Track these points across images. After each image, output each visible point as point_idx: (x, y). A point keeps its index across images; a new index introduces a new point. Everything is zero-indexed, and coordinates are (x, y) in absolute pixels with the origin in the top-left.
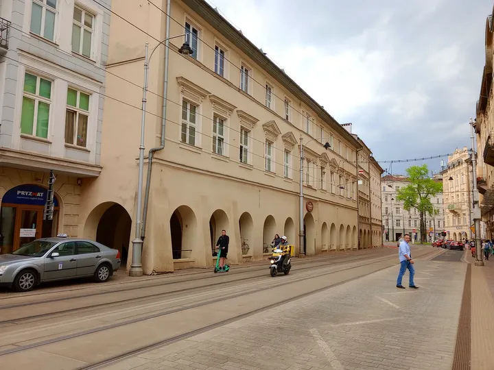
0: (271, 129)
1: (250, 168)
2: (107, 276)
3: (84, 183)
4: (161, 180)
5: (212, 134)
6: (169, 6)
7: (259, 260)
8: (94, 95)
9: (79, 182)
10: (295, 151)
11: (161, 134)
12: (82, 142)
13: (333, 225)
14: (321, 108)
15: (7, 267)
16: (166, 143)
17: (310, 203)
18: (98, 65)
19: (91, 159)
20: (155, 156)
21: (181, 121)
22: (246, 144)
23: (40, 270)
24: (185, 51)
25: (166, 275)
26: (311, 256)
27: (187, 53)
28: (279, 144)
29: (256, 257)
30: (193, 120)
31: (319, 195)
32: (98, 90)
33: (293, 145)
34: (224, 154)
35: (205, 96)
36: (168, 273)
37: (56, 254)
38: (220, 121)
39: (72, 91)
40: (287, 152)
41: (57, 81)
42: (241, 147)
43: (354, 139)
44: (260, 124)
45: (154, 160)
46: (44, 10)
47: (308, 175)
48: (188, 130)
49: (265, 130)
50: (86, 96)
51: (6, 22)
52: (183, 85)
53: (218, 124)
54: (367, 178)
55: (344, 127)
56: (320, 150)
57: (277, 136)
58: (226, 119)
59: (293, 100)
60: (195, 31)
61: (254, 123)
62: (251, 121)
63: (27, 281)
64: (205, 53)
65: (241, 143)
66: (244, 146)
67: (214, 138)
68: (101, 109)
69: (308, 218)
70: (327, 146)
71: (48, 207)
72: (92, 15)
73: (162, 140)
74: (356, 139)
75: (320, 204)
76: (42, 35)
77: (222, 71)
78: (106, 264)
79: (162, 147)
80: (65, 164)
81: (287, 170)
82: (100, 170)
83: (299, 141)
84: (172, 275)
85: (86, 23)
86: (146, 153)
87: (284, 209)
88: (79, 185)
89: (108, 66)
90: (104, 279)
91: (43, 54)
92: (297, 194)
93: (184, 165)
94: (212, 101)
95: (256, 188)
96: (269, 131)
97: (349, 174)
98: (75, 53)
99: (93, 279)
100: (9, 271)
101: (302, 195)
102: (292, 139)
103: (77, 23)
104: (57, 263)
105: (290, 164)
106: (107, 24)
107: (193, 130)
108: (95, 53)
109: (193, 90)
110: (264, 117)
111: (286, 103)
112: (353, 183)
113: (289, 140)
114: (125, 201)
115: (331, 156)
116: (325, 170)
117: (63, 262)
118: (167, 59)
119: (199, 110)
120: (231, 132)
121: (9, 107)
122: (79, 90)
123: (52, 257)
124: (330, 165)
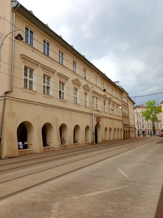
0: (76, 83)
1: (65, 102)
4: (11, 108)
5: (43, 84)
6: (14, 18)
7: (71, 147)
10: (90, 94)
11: (11, 84)
13: (110, 128)
14: (104, 74)
16: (14, 89)
17: (98, 119)
20: (8, 95)
21: (23, 77)
22: (63, 89)
24: (19, 38)
25: (13, 159)
26: (99, 144)
28: (81, 91)
29: (69, 146)
30: (31, 76)
33: (89, 91)
34: (50, 95)
35: (38, 65)
36: (15, 157)
38: (47, 78)
40: (86, 94)
42: (60, 91)
43: (119, 88)
44: (70, 80)
45: (6, 98)
47: (97, 105)
48: (28, 83)
49: (73, 83)
52: (24, 59)
53: (46, 80)
54: (126, 106)
55: (115, 83)
56: (103, 93)
57: (80, 86)
58: (51, 77)
59: (88, 69)
60: (31, 32)
61: (67, 79)
62: (65, 78)
65: (60, 89)
66: (62, 91)
67: (44, 87)
69: (97, 126)
70: (104, 90)
73: (11, 86)
74: (121, 88)
75: (103, 118)
77: (48, 53)
79: (11, 90)
81: (86, 103)
83: (91, 88)
87: (84, 122)
92: (91, 114)
93: (25, 100)
94: (42, 68)
95: (69, 111)
97: (118, 104)
101: (93, 114)
102: (88, 88)
105: (88, 100)
107: (31, 82)
109: (29, 61)
110: (72, 77)
111: (85, 70)
113: (86, 88)
115: (108, 96)
116: (105, 103)
118: (13, 45)
119: (35, 72)
120: (54, 83)
124: (108, 100)
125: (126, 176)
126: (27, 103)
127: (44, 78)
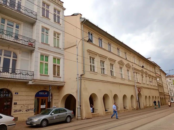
0: (121, 63)
1: (115, 78)
2: (70, 121)
3: (60, 88)
4: (85, 85)
5: (100, 67)
6: (82, 28)
8: (61, 59)
10: (131, 70)
11: (84, 69)
12: (58, 75)
13: (149, 96)
14: (138, 53)
15: (38, 119)
16: (86, 72)
18: (62, 49)
19: (62, 80)
20: (82, 77)
21: (90, 64)
22: (112, 69)
23: (48, 120)
24: (89, 41)
25: (89, 119)
26: (142, 109)
27: (90, 42)
29: (121, 111)
30: (93, 63)
31: (142, 85)
32: (62, 57)
33: (130, 68)
34: (105, 73)
35: (97, 55)
37: (53, 113)
38: (102, 62)
39: (54, 59)
40: (128, 71)
41: (50, 56)
42: (111, 70)
43: (153, 63)
44: (116, 62)
45: (82, 78)
46: (45, 35)
47: (137, 78)
48: (92, 67)
49: (119, 63)
50: (59, 60)
51: (34, 40)
52: (89, 52)
53: (102, 63)
54: (160, 77)
55: (148, 59)
56: (140, 69)
57: (123, 65)
58: (104, 62)
59: (128, 52)
60: (91, 34)
61: (115, 62)
62: (113, 61)
63: (44, 123)
64: (95, 41)
65: (111, 69)
66: (112, 70)
67: (101, 68)
68: (64, 63)
69: (139, 94)
70: (143, 67)
71: (49, 98)
72: (59, 34)
73: (84, 71)
74: (154, 63)
75: (143, 89)
76: (45, 43)
77: (102, 46)
78: (69, 116)
79: (83, 74)
80: (54, 82)
81: (129, 77)
82: (64, 83)
83: (132, 66)
84: (92, 119)
85: (57, 37)
86: (79, 76)
88: (58, 89)
89: (65, 49)
90: (69, 122)
91: (45, 48)
92: (134, 86)
93: (92, 79)
94: (99, 56)
95: (118, 85)
97: (153, 76)
98: (55, 47)
99: (65, 122)
100: (39, 120)
101: (136, 86)
102: (129, 66)
103: (55, 37)
104: (53, 117)
105: (130, 75)
106: (64, 36)
107: (94, 67)
108: (61, 46)
109: (92, 53)
110: (118, 59)
111: (125, 53)
112: (155, 80)
113: (128, 66)
114: (73, 93)
115: (145, 70)
116: (143, 76)
117: (55, 116)
118: (83, 45)
119: (95, 60)
120: (107, 66)
121: (36, 66)
122: (56, 58)
123: (52, 115)
124: (145, 74)
126: (93, 81)
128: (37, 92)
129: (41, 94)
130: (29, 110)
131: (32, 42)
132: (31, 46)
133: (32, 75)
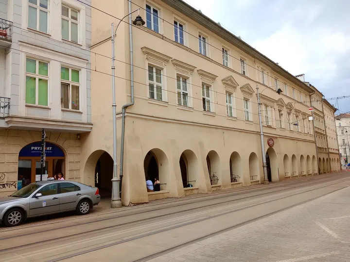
0: (229, 83)
1: (213, 115)
2: (88, 210)
4: (134, 130)
5: (177, 90)
7: (227, 188)
8: (83, 70)
9: (79, 137)
10: (253, 100)
11: (131, 94)
12: (76, 107)
13: (294, 156)
14: (276, 65)
16: (136, 100)
17: (271, 140)
18: (84, 47)
19: (84, 119)
20: (127, 110)
21: (148, 82)
22: (208, 96)
23: (26, 208)
26: (276, 182)
28: (238, 95)
29: (224, 186)
30: (159, 80)
31: (279, 132)
32: (85, 66)
33: (251, 94)
34: (189, 105)
35: (168, 61)
36: (144, 203)
37: (40, 194)
38: (182, 79)
39: (65, 69)
40: (246, 100)
41: (52, 62)
43: (306, 85)
44: (219, 80)
45: (126, 114)
46: (38, 10)
47: (267, 117)
49: (224, 83)
50: (76, 72)
51: (9, 23)
52: (148, 53)
53: (181, 82)
54: (320, 115)
55: (298, 78)
56: (276, 97)
57: (235, 88)
58: (188, 78)
59: (248, 58)
60: (155, 11)
61: (214, 79)
62: (210, 78)
63: (15, 217)
64: (166, 27)
65: (203, 95)
66: (207, 98)
67: (179, 93)
68: (89, 80)
69: (270, 152)
70: (279, 91)
71: (42, 158)
72: (76, 11)
73: (131, 97)
74: (309, 85)
75: (280, 140)
76: (38, 30)
77: (182, 41)
78: (86, 200)
79: (132, 103)
80: (63, 124)
81: (248, 114)
82: (91, 126)
83: (255, 90)
84: (148, 205)
85: (73, 18)
86: (119, 109)
87: (246, 146)
88: (79, 139)
89: (91, 47)
90: (85, 212)
91: (38, 43)
92: (258, 133)
93: (153, 117)
94: (174, 64)
95: (220, 131)
96: (227, 84)
97: (304, 114)
98: (65, 40)
101: (262, 133)
102: (249, 90)
103: (65, 18)
104: (41, 202)
105: (250, 110)
106: (89, 16)
107: (159, 89)
108: (81, 39)
109: (154, 56)
110: (222, 73)
111: (242, 61)
113: (247, 91)
115: (286, 101)
116: (282, 112)
118: (131, 34)
119: (164, 73)
120: (194, 88)
121: (15, 85)
122: (71, 67)
123: (37, 197)
124: (287, 108)
125: (335, 235)
126: (155, 121)
127: (178, 80)
128: (23, 146)
129: (36, 150)
130: (4, 185)
131: (4, 26)
132: (4, 37)
133: (5, 107)
